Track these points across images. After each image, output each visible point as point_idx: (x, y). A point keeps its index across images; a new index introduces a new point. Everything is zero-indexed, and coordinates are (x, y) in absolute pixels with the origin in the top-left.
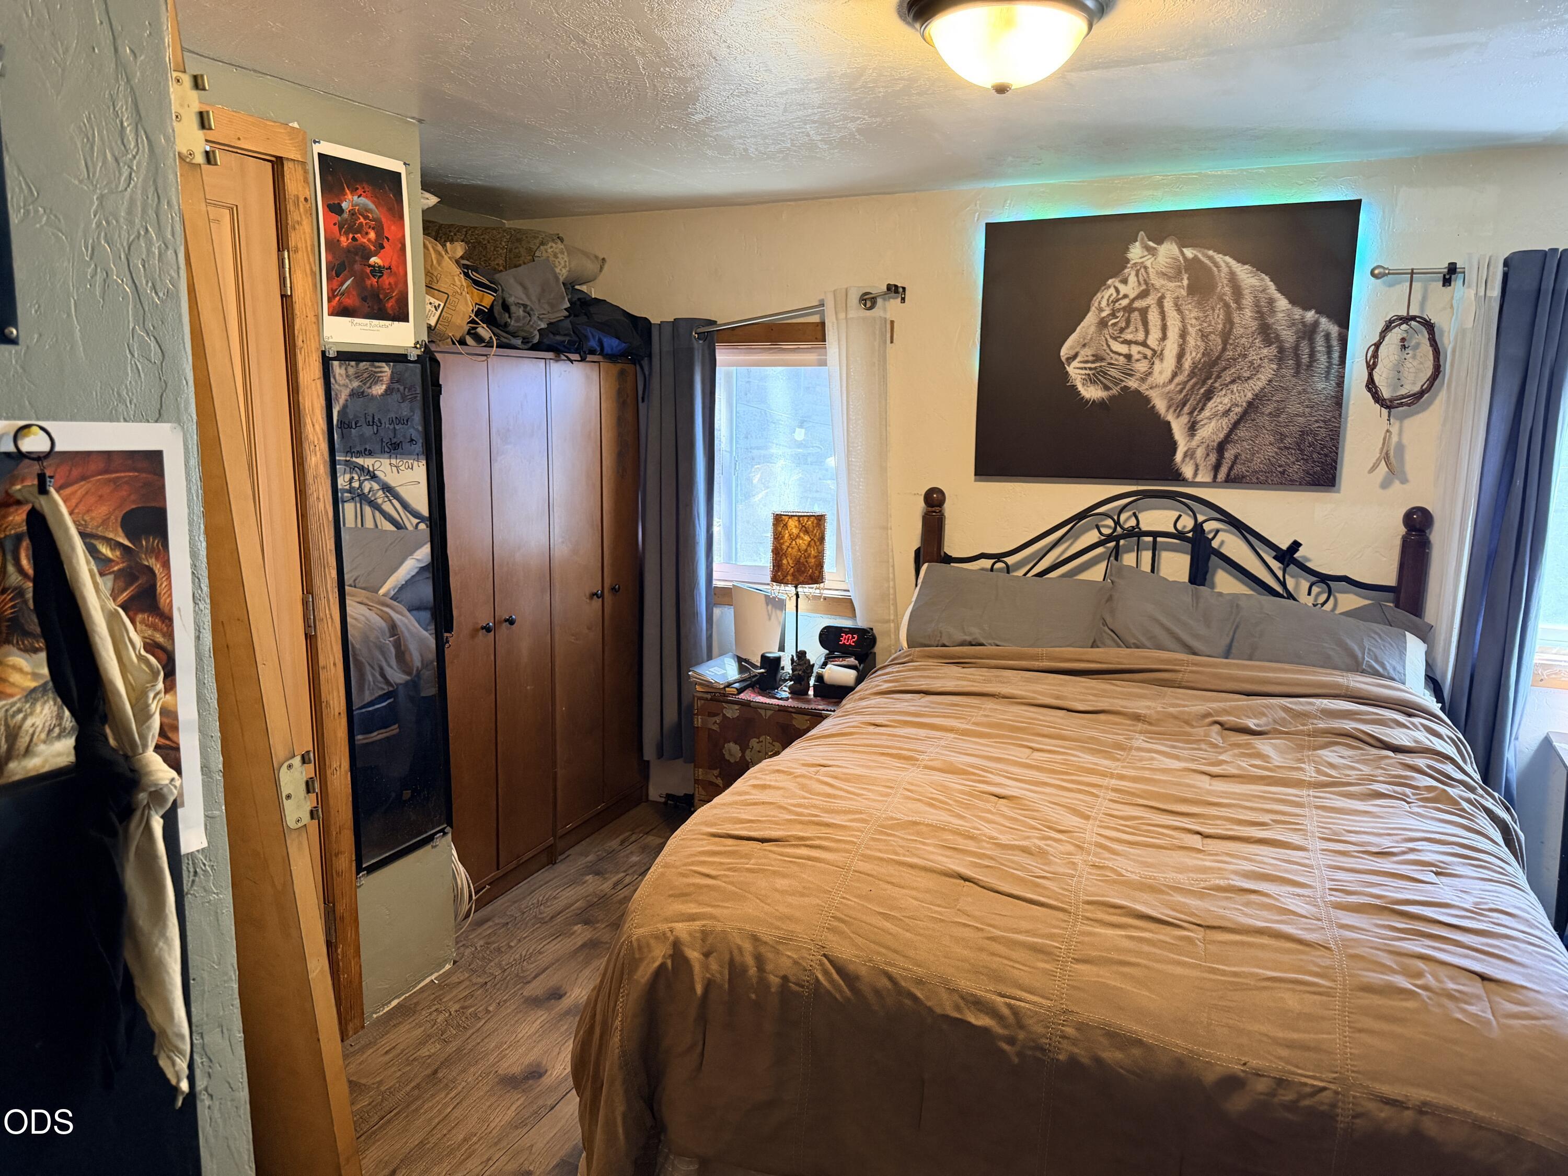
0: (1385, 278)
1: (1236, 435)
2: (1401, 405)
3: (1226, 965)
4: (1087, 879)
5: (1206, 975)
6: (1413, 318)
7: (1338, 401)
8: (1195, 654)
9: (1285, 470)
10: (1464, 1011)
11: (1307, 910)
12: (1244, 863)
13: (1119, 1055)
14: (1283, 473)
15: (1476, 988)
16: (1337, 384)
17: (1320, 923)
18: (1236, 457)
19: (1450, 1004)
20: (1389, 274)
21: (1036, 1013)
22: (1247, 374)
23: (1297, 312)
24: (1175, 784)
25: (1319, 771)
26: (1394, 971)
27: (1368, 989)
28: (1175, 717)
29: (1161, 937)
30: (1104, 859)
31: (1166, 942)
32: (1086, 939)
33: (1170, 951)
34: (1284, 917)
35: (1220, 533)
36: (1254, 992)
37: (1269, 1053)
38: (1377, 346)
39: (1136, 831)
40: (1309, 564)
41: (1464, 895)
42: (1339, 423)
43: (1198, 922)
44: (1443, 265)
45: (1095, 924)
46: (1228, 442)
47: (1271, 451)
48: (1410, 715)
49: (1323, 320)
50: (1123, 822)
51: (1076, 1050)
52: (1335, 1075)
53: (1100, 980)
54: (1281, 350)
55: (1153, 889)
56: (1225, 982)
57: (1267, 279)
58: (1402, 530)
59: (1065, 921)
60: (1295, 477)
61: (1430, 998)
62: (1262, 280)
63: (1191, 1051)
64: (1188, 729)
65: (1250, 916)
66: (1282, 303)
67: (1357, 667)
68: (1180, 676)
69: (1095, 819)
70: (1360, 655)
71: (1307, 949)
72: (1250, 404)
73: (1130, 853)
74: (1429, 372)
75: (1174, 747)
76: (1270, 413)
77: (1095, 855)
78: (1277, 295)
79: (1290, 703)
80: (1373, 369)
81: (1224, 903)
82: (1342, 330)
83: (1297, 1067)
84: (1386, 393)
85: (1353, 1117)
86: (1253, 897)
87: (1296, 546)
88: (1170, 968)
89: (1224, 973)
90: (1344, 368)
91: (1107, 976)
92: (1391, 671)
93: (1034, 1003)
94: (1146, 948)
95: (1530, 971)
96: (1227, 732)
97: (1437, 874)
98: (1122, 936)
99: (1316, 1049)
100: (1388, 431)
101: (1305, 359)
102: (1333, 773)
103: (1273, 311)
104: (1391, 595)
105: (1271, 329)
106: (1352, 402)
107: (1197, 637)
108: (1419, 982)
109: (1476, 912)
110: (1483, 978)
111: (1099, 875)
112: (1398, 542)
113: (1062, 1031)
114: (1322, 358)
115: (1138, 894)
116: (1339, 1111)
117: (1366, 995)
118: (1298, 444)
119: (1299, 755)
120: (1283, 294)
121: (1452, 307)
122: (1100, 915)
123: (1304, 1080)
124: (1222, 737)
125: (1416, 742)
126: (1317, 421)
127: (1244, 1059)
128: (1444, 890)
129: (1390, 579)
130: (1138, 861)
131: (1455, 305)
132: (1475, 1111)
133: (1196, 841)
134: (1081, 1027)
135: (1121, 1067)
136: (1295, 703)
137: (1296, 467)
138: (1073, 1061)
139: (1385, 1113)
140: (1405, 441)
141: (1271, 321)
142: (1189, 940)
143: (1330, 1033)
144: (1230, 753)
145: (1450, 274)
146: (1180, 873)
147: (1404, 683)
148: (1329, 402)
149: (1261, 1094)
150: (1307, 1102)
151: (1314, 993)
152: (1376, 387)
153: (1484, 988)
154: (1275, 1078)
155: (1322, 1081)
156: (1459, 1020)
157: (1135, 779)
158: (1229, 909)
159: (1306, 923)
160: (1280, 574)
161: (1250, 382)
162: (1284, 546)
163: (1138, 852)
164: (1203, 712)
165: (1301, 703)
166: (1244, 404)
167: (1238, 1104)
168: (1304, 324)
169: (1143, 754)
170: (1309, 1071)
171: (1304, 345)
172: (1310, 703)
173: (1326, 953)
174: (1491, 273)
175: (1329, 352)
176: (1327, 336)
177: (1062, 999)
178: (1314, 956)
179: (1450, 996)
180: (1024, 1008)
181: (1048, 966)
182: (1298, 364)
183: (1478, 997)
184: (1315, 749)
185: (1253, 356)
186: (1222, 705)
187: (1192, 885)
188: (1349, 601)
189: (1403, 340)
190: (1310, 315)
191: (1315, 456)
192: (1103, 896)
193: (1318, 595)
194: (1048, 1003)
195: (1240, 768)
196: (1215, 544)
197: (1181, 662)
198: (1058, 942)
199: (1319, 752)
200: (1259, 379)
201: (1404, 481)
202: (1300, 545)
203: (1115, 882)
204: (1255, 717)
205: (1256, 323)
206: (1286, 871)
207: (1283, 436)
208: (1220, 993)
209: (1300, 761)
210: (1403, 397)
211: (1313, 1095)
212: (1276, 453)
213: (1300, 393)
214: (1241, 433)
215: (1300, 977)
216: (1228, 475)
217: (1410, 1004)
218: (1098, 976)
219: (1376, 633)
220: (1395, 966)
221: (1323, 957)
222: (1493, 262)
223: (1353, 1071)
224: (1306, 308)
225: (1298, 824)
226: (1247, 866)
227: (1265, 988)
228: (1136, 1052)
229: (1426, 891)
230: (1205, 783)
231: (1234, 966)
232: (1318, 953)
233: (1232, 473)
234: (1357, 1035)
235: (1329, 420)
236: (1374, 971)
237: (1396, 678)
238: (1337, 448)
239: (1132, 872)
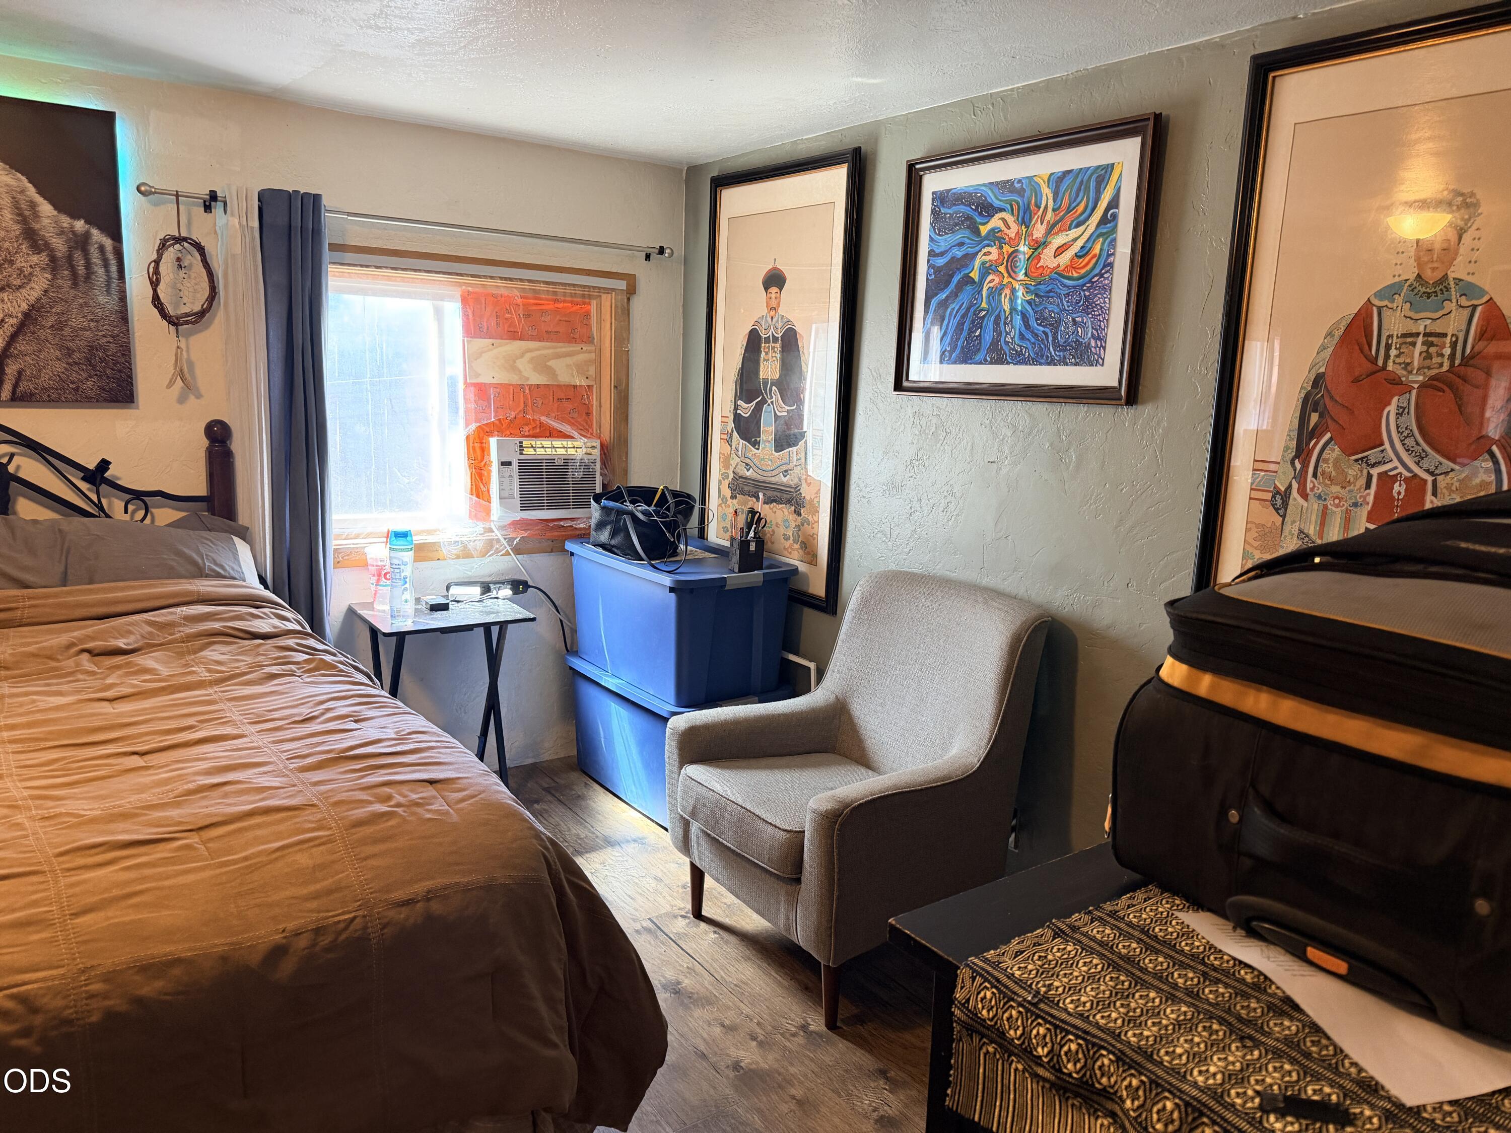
0: (151, 196)
1: (15, 348)
2: (187, 322)
3: (233, 854)
4: (45, 833)
5: (218, 871)
6: (185, 239)
7: (123, 316)
8: (27, 587)
9: (78, 387)
10: (429, 811)
11: (280, 782)
12: (200, 763)
13: (159, 984)
14: (77, 390)
15: (430, 791)
16: (120, 299)
17: (295, 788)
18: (20, 373)
19: (419, 810)
20: (155, 193)
21: (49, 988)
22: (17, 282)
23: (65, 221)
24: (78, 718)
25: (209, 671)
26: (370, 803)
27: (360, 823)
28: (34, 655)
29: (159, 856)
30: (51, 808)
31: (164, 858)
32: (77, 890)
33: (174, 864)
34: (264, 795)
35: (15, 458)
36: (269, 866)
37: (301, 911)
38: (157, 262)
39: (66, 772)
40: (119, 482)
41: (384, 730)
42: (128, 338)
43: (189, 828)
44: (204, 192)
45: (79, 872)
46: (8, 357)
47: (60, 367)
48: (257, 607)
49: (95, 232)
50: (47, 768)
51: (110, 1003)
52: (359, 903)
53: (112, 921)
54: (53, 259)
55: (125, 816)
56: (239, 868)
57: (23, 178)
58: (205, 442)
59: (43, 882)
60: (91, 394)
61: (405, 812)
62: (19, 180)
63: (231, 944)
64: (54, 664)
65: (235, 805)
66: (46, 208)
67: (200, 573)
68: (18, 613)
69: (11, 775)
70: (200, 561)
71: (296, 812)
72: (27, 315)
73: (75, 793)
74: (207, 294)
75: (48, 685)
76: (52, 326)
77: (37, 808)
78: (39, 199)
79: (154, 616)
80: (157, 285)
81: (204, 803)
82: (118, 244)
83: (328, 911)
84: (171, 311)
85: (382, 929)
86: (227, 788)
87: (104, 465)
88: (182, 880)
89: (235, 862)
90: (124, 282)
91: (117, 915)
92: (231, 572)
93: (44, 980)
94: (148, 872)
95: (457, 766)
96: (97, 658)
97: (356, 721)
98: (116, 871)
99: (338, 889)
100: (178, 347)
101: (81, 270)
102: (223, 668)
103: (36, 216)
104: (204, 505)
105: (38, 235)
106: (136, 319)
107: (25, 569)
108: (392, 803)
109: (401, 738)
110: (431, 782)
111: (55, 825)
112: (202, 455)
113: (86, 992)
114: (101, 271)
115: (112, 826)
116: (370, 930)
117: (358, 829)
118: (88, 360)
119: (183, 661)
120: (45, 198)
121: (215, 232)
122: (81, 861)
123: (336, 919)
124: (95, 664)
125: (275, 627)
126: (104, 336)
127: (281, 927)
128: (369, 731)
129: (201, 489)
130: (90, 798)
131: (219, 232)
132: (462, 880)
133: (137, 761)
134: (108, 977)
135: (166, 994)
136: (158, 616)
137: (90, 384)
138: (110, 1016)
139: (402, 915)
140: (194, 357)
141: (36, 226)
142: (188, 847)
143: (343, 872)
144: (114, 675)
145: (211, 201)
146: (142, 793)
147: (244, 581)
148: (115, 317)
149: (304, 949)
150: (343, 936)
151: (319, 845)
152: (162, 304)
153: (435, 789)
154: (312, 930)
155: (350, 912)
156: (430, 820)
157: (29, 725)
158: (211, 806)
159: (285, 793)
160: (94, 497)
161: (23, 291)
162: (91, 465)
163: (86, 789)
164: (66, 642)
165: (163, 615)
166: (20, 315)
167: (287, 967)
168: (74, 232)
169: (21, 699)
170: (337, 910)
171: (78, 255)
172: (172, 613)
173: (314, 810)
174: (249, 206)
175: (106, 265)
176: (102, 249)
177: (74, 959)
178: (306, 815)
179: (417, 804)
180: (32, 989)
181: (44, 935)
182: (74, 275)
183: (435, 797)
184: (195, 652)
185: (20, 262)
186: (83, 632)
187: (161, 799)
188: (165, 515)
189: (179, 259)
190: (80, 225)
191: (108, 371)
192: (74, 841)
193: (134, 512)
194: (61, 971)
195: (134, 686)
196: (11, 469)
197: (15, 599)
198: (45, 906)
199: (201, 653)
200: (32, 288)
201: (199, 396)
202: (109, 463)
203: (79, 824)
204: (123, 637)
205: (19, 226)
206: (240, 758)
207: (70, 352)
208: (238, 881)
209: (186, 665)
210: (187, 315)
211: (346, 928)
212: (66, 369)
213: (81, 306)
214: (21, 346)
215: (301, 837)
216: (14, 392)
217: (392, 822)
218: (108, 918)
219: (207, 539)
220: (370, 799)
221: (313, 813)
222: (249, 195)
223: (371, 893)
224: (74, 216)
225: (222, 718)
226: (204, 765)
227: (276, 859)
228: (176, 971)
229: (358, 736)
230: (106, 708)
231: (241, 852)
232: (308, 812)
233: (18, 391)
234: (364, 863)
235: (118, 335)
236: (357, 808)
237: (236, 576)
238: (130, 364)
239: (90, 810)
